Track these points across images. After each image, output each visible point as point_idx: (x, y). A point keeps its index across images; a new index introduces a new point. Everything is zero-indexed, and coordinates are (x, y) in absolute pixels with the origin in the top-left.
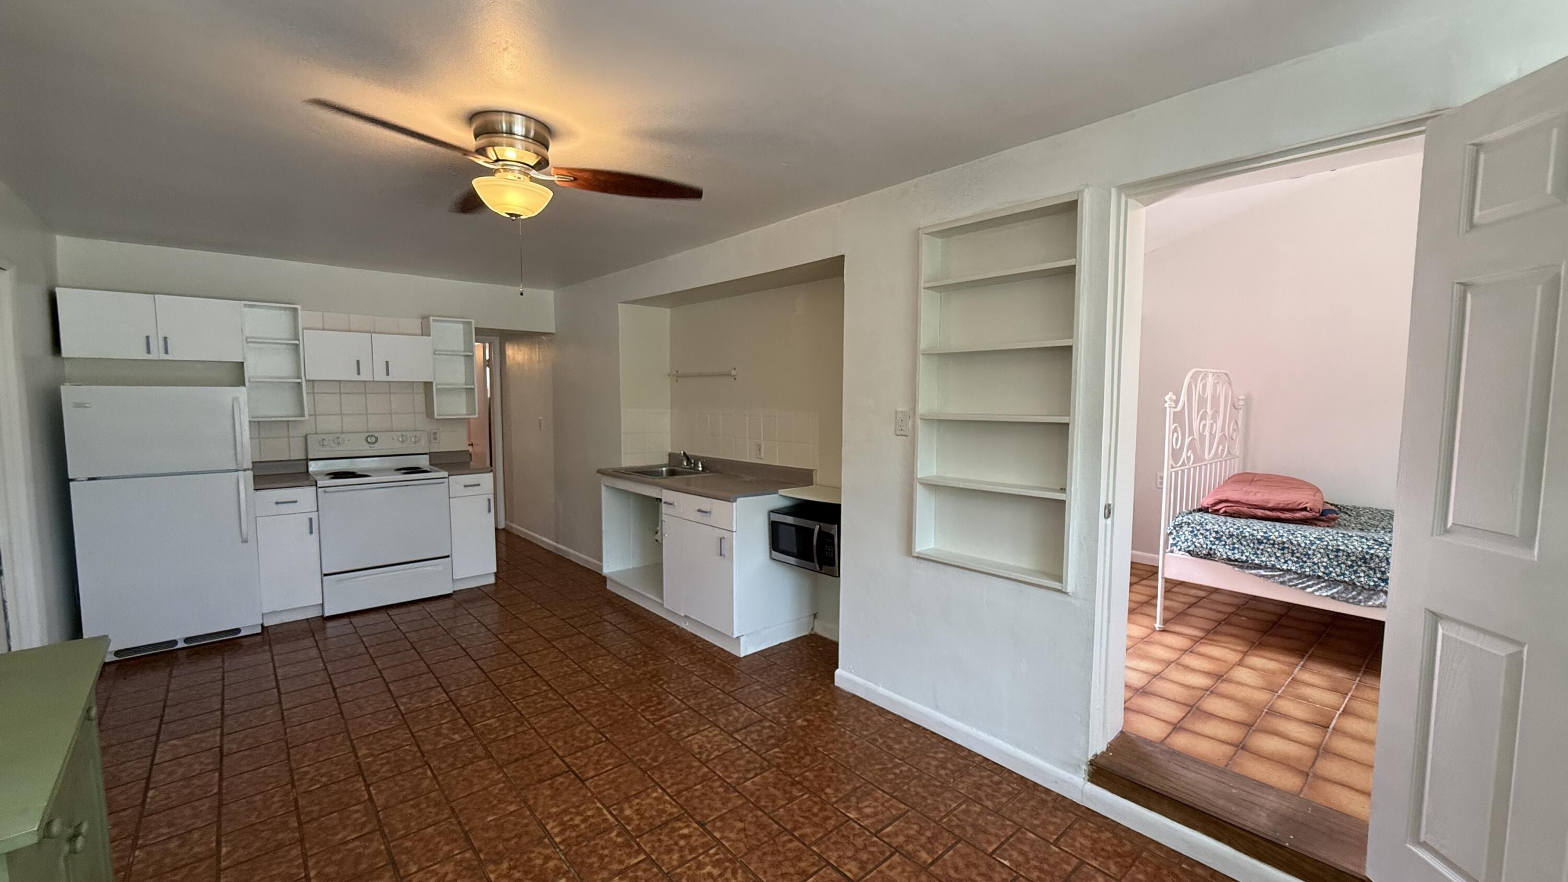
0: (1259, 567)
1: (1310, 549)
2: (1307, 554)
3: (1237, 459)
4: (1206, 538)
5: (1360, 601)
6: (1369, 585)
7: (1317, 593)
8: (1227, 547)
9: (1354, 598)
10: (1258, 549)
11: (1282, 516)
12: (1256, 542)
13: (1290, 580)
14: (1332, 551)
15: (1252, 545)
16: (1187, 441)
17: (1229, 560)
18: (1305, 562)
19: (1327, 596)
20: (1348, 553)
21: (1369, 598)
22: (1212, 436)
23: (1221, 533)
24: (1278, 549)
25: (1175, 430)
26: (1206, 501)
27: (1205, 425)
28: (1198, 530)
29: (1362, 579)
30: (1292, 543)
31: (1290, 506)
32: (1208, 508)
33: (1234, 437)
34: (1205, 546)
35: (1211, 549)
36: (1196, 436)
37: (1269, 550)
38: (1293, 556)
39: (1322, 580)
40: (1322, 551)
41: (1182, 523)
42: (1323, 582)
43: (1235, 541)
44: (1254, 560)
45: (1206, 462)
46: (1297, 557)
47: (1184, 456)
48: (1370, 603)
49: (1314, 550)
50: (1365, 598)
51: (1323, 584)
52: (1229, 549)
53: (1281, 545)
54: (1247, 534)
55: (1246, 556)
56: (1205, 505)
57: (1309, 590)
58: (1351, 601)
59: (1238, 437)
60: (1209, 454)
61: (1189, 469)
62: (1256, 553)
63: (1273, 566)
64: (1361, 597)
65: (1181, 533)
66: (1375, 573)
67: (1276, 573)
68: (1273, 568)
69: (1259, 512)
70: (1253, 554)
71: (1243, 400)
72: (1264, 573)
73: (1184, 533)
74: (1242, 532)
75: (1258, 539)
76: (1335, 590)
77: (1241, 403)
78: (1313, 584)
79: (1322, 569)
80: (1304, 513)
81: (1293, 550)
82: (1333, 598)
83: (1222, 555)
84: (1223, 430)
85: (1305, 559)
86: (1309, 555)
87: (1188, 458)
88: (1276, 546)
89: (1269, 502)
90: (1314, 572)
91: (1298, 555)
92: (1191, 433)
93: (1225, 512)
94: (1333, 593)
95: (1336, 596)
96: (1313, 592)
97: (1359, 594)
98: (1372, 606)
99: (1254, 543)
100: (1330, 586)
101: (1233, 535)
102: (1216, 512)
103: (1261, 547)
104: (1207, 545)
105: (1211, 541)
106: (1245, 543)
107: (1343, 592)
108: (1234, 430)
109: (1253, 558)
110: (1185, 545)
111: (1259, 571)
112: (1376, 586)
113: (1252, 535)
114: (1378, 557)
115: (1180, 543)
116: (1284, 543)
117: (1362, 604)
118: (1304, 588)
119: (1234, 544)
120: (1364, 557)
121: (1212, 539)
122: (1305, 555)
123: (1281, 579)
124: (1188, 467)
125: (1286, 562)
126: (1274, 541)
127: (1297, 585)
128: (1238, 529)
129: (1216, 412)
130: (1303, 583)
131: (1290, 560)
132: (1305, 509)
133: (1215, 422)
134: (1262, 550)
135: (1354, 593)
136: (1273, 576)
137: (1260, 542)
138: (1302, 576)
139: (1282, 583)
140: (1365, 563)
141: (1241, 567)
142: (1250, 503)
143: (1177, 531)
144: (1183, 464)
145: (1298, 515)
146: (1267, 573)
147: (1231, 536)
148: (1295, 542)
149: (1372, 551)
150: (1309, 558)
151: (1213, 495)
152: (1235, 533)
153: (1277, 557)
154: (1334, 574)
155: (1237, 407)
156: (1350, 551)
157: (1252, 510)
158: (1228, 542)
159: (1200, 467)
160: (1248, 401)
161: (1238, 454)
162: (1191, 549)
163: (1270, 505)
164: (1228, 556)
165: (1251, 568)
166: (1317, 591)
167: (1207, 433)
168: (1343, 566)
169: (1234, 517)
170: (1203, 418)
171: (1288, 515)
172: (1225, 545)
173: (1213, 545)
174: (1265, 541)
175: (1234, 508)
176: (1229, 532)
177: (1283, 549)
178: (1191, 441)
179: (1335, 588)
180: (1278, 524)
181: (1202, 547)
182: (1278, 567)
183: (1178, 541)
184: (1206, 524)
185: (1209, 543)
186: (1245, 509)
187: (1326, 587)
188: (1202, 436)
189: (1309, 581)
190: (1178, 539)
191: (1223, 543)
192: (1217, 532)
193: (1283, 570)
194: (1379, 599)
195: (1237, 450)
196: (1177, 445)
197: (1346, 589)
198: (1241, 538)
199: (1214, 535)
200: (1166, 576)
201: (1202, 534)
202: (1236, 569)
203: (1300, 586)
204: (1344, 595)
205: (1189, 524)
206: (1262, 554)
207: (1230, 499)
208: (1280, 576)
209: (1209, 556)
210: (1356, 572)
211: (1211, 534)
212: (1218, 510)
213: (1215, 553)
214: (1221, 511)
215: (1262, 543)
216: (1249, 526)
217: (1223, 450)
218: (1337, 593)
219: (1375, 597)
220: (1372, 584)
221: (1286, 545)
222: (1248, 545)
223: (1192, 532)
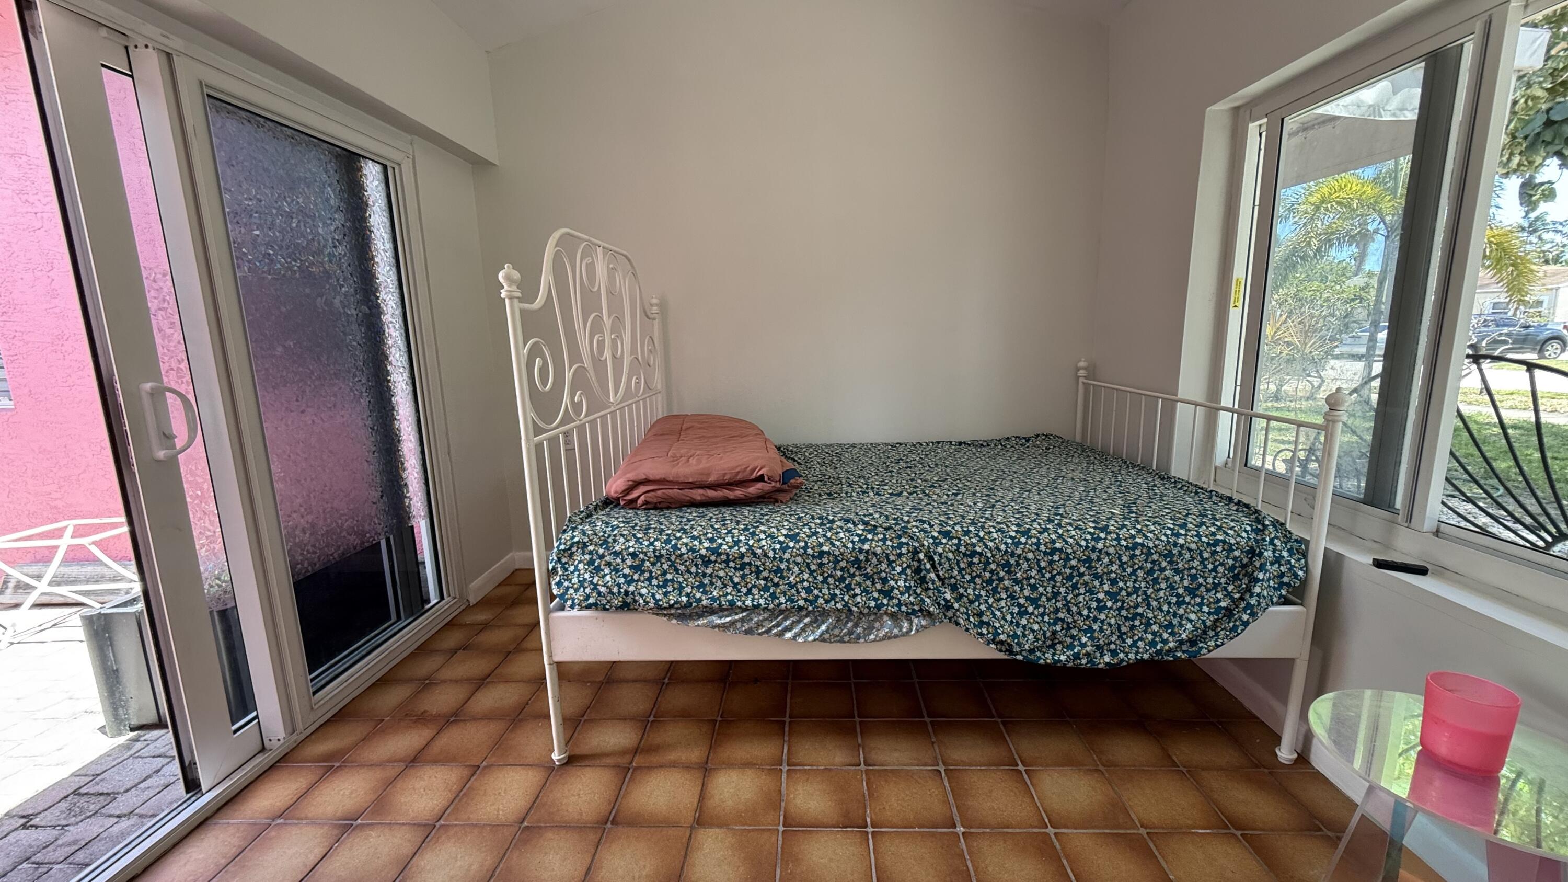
0: (711, 611)
1: (781, 560)
2: (779, 570)
3: (660, 397)
4: (616, 570)
5: (858, 637)
6: (869, 608)
7: (800, 640)
8: (655, 582)
9: (850, 633)
10: (704, 575)
11: (731, 494)
12: (699, 561)
13: (759, 625)
14: (813, 556)
15: (693, 570)
16: (568, 376)
17: (659, 610)
18: (777, 585)
19: (815, 640)
20: (836, 557)
21: (870, 629)
22: (617, 361)
23: (641, 556)
24: (735, 568)
25: (535, 352)
26: (614, 486)
27: (601, 344)
28: (602, 557)
29: (858, 599)
30: (754, 554)
31: (739, 477)
32: (618, 499)
33: (652, 363)
34: (615, 590)
35: (627, 593)
36: (587, 364)
37: (721, 573)
38: (758, 578)
39: (804, 613)
40: (799, 559)
41: (572, 546)
42: (806, 616)
43: (665, 566)
44: (700, 600)
45: (612, 409)
46: (765, 579)
47: (566, 399)
48: (872, 637)
49: (788, 561)
50: (865, 629)
51: (807, 620)
52: (658, 586)
53: (738, 561)
54: (684, 550)
55: (688, 595)
56: (613, 494)
57: (789, 635)
58: (846, 639)
59: (656, 361)
60: (616, 393)
61: (581, 428)
62: (702, 585)
63: (732, 603)
64: (859, 630)
65: (572, 568)
66: (873, 583)
67: (737, 617)
68: (732, 608)
69: (698, 494)
70: (698, 587)
71: (657, 305)
72: (719, 621)
73: (576, 569)
74: (675, 547)
75: (702, 557)
76: (823, 627)
77: (655, 309)
78: (793, 622)
79: (803, 595)
80: (759, 485)
81: (757, 567)
82: (824, 640)
83: (647, 603)
84: (633, 350)
85: (776, 580)
86: (782, 571)
87: (577, 407)
88: (732, 564)
89: (709, 475)
90: (792, 601)
91: (766, 574)
92: (575, 356)
93: (646, 503)
94: (822, 634)
95: (827, 636)
96: (794, 638)
97: (856, 625)
98: (875, 640)
99: (696, 565)
100: (816, 621)
101: (661, 556)
102: (632, 504)
103: (709, 571)
104: (619, 585)
105: (625, 576)
106: (682, 568)
107: (835, 627)
108: (650, 351)
109: (698, 595)
110: (579, 596)
111: (710, 618)
112: (878, 607)
113: (692, 550)
114: (875, 554)
115: (571, 591)
116: (742, 556)
117: (862, 640)
118: (780, 634)
119: (664, 573)
120: (857, 560)
121: (627, 571)
122: (776, 572)
123: (746, 626)
124: (577, 423)
125: (749, 592)
126: (728, 555)
127: (770, 630)
128: (668, 542)
129: (618, 320)
130: (778, 625)
131: (754, 586)
132: (761, 479)
133: (619, 336)
134: (711, 575)
135: (850, 625)
136: (733, 623)
137: (707, 562)
138: (777, 612)
139: (749, 632)
140: (859, 568)
141: (682, 617)
142: (681, 480)
143: (563, 565)
144: (566, 419)
145: (753, 490)
146: (723, 621)
147: (659, 558)
148: (759, 551)
149: (866, 547)
150: (782, 577)
151: (625, 473)
152: (664, 552)
153: (735, 585)
154: (821, 601)
155: (651, 316)
156: (837, 553)
157: (686, 492)
158: (656, 570)
159: (603, 418)
160: (663, 306)
161: (659, 387)
162: (591, 600)
163: (712, 479)
164: (657, 601)
165: (700, 616)
166: (798, 635)
167: (607, 354)
168: (831, 580)
169: (662, 509)
170: (597, 328)
171: (738, 493)
172: (649, 579)
173: (629, 583)
174: (713, 558)
175: (659, 492)
176: (654, 551)
177: (742, 567)
178: (574, 374)
179: (823, 623)
180: (727, 512)
181: (611, 593)
182: (739, 604)
183: (567, 588)
184: (615, 541)
185: (622, 580)
186: (675, 492)
187: (811, 623)
188: (599, 364)
189: (785, 619)
190: (566, 584)
191: (647, 575)
192: (634, 555)
193: (746, 609)
194: (882, 626)
195: (658, 381)
196: (544, 382)
197: (838, 620)
198: (673, 559)
199: (629, 562)
200: (558, 658)
201: (609, 564)
202: (674, 621)
203: (774, 631)
204: (836, 632)
205: (585, 545)
206: (712, 584)
207: (651, 477)
208: (742, 620)
209: (627, 606)
210: (849, 588)
211: (623, 560)
212: (635, 501)
213: (635, 601)
214: (640, 502)
215: (710, 562)
216: (685, 532)
217: (638, 383)
218: (827, 631)
219: (877, 625)
220: (873, 604)
221: (746, 560)
222: (688, 571)
223: (591, 562)
